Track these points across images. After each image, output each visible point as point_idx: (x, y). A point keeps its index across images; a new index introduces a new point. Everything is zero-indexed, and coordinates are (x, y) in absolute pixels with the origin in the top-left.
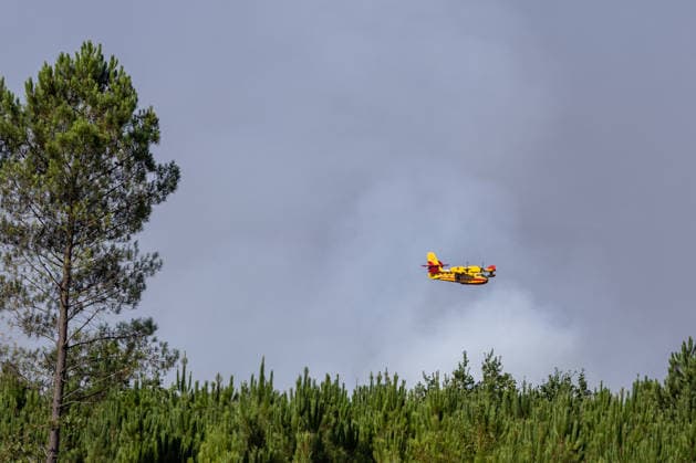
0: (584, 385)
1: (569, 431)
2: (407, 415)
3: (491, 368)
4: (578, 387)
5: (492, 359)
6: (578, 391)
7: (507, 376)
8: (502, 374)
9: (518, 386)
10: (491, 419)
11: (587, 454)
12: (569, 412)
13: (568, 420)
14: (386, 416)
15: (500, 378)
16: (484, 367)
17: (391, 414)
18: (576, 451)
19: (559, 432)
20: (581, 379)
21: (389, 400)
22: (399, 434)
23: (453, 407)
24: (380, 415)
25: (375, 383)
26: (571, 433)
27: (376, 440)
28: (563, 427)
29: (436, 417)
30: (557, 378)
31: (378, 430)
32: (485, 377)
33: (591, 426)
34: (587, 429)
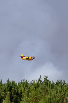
0: (64, 82)
1: (61, 92)
2: (29, 88)
3: (46, 79)
4: (63, 82)
5: (46, 77)
6: (63, 83)
7: (49, 80)
8: (48, 80)
9: (51, 82)
10: (46, 89)
11: (65, 96)
12: (61, 88)
13: (61, 89)
14: (25, 89)
15: (47, 81)
16: (44, 78)
17: (26, 88)
18: (63, 95)
19: (59, 91)
20: (64, 81)
21: (25, 85)
22: (27, 92)
23: (38, 86)
24: (24, 88)
25: (22, 82)
26: (62, 92)
27: (23, 93)
28: (60, 91)
29: (35, 89)
30: (59, 80)
31: (23, 91)
32: (44, 80)
33: (66, 90)
34: (65, 91)
